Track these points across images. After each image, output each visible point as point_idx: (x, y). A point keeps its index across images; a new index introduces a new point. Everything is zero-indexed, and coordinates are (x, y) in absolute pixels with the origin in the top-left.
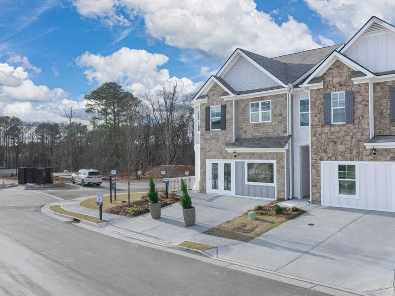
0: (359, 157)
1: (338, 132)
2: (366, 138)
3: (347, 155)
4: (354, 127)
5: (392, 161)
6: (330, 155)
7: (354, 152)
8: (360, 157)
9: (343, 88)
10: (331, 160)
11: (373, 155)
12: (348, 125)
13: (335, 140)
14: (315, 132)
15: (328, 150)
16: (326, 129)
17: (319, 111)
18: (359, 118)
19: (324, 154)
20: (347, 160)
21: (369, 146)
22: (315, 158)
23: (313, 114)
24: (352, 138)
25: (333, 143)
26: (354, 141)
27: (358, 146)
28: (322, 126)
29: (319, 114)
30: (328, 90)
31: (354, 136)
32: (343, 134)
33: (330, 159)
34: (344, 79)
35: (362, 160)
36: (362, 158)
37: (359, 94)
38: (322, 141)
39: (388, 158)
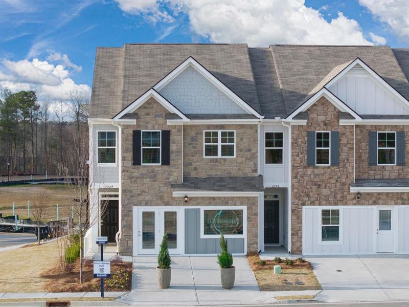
0: (343, 201)
1: (323, 175)
2: (351, 182)
3: (331, 199)
4: (338, 170)
5: (374, 205)
6: (312, 199)
7: (339, 196)
8: (345, 201)
9: (329, 128)
10: (314, 205)
11: (357, 199)
12: (333, 168)
13: (319, 183)
14: (296, 173)
15: (310, 194)
16: (309, 171)
17: (301, 150)
18: (344, 161)
19: (306, 199)
20: (330, 204)
21: (354, 190)
22: (296, 203)
23: (294, 153)
24: (337, 181)
25: (316, 186)
26: (338, 184)
27: (342, 190)
28: (305, 167)
29: (301, 154)
30: (312, 128)
31: (339, 179)
32: (327, 177)
33: (313, 203)
34: (329, 118)
35: (346, 204)
36: (346, 203)
37: (344, 136)
38: (305, 184)
39: (371, 201)
